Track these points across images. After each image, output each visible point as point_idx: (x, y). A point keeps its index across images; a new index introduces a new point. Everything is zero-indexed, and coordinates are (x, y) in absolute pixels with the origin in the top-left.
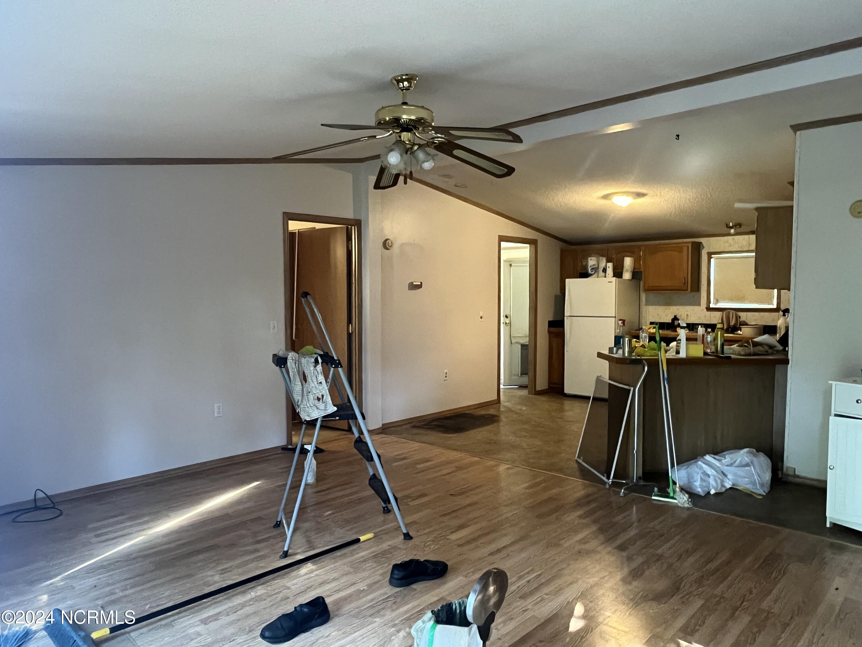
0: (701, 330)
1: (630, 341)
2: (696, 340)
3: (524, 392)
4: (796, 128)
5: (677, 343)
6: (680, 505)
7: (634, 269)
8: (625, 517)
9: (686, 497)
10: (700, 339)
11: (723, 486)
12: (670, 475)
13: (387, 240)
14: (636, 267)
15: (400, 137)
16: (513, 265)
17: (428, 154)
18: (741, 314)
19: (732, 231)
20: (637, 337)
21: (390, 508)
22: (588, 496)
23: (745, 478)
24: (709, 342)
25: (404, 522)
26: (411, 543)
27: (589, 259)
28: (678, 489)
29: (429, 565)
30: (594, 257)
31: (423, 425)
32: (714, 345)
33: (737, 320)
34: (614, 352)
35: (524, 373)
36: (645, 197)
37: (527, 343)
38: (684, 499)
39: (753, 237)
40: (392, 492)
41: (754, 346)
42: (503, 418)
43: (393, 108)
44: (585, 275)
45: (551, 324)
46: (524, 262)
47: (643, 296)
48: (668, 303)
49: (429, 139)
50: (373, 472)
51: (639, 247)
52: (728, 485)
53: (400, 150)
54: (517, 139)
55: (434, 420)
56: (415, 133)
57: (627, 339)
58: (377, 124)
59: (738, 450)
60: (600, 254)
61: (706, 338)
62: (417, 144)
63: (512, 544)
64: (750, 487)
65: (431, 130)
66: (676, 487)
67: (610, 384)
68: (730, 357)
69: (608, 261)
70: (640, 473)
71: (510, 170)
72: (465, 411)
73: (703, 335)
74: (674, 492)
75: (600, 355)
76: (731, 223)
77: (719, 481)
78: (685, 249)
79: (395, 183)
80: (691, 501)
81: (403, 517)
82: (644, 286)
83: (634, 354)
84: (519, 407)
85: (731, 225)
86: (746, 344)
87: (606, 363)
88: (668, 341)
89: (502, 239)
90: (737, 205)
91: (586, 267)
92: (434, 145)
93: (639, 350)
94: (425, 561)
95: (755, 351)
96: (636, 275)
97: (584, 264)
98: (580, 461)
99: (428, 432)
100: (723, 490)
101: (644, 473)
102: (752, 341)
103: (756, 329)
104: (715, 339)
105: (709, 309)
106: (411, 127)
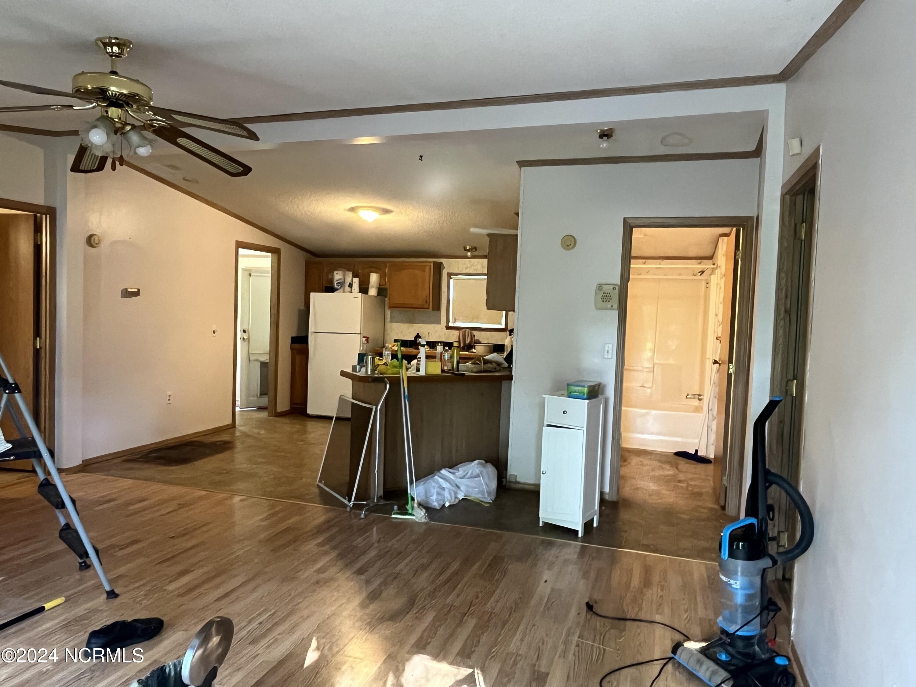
0: (439, 348)
1: (373, 359)
2: (434, 357)
3: (264, 415)
4: (522, 164)
5: (418, 361)
6: (417, 521)
7: (380, 286)
8: (364, 540)
9: (423, 512)
10: (438, 356)
11: (456, 498)
12: (409, 492)
13: (91, 236)
14: (382, 284)
15: (107, 112)
16: (252, 274)
17: (144, 138)
18: (475, 333)
19: (469, 254)
20: (381, 355)
21: (88, 563)
22: (327, 521)
23: (476, 488)
24: (446, 359)
25: (107, 578)
26: (117, 601)
27: (335, 272)
28: (416, 505)
29: (138, 625)
30: (340, 270)
31: (140, 458)
32: (451, 362)
33: (471, 339)
34: (358, 370)
35: (263, 393)
36: (392, 214)
37: (268, 361)
38: (421, 514)
39: (486, 261)
40: (92, 544)
41: (485, 363)
42: (239, 445)
43: (97, 75)
44: (331, 289)
45: (294, 340)
46: (265, 272)
47: (388, 312)
48: (411, 321)
49: (147, 121)
50: (66, 521)
51: (385, 263)
52: (461, 496)
53: (105, 127)
54: (253, 136)
55: (152, 452)
56: (127, 111)
57: (370, 357)
58: (75, 90)
59: (469, 462)
60: (346, 268)
61: (444, 356)
62: (129, 124)
63: (244, 584)
64: (479, 496)
65: (148, 111)
66: (414, 503)
67: (353, 403)
68: (464, 374)
69: (355, 276)
70: (381, 493)
71: (247, 170)
72: (193, 438)
73: (441, 353)
74: (413, 508)
75: (344, 374)
76: (468, 246)
77: (453, 493)
78: (427, 269)
79: (101, 167)
80: (427, 516)
81: (105, 572)
82: (389, 304)
83: (377, 372)
84: (256, 431)
85: (468, 248)
86: (478, 362)
87: (350, 381)
88: (410, 358)
89: (240, 245)
90: (473, 230)
91: (332, 281)
92: (152, 129)
93: (382, 368)
94: (135, 621)
95: (485, 367)
96: (382, 291)
97: (330, 277)
98: (321, 485)
99: (146, 466)
100: (457, 501)
101: (384, 492)
102: (483, 359)
103: (487, 348)
104: (452, 357)
105: (448, 328)
106: (121, 102)
